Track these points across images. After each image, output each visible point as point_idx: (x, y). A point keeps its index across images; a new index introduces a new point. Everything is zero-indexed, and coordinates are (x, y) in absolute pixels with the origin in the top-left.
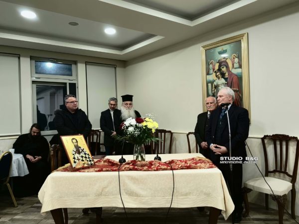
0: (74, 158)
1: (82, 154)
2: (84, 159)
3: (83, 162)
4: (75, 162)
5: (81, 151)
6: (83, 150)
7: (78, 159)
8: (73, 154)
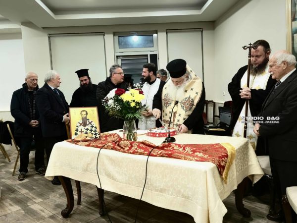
0: (77, 130)
1: (89, 127)
2: (89, 132)
3: (86, 135)
4: (76, 134)
5: (88, 123)
6: (90, 123)
7: (81, 132)
8: (77, 126)
